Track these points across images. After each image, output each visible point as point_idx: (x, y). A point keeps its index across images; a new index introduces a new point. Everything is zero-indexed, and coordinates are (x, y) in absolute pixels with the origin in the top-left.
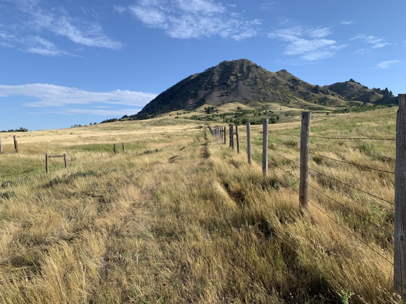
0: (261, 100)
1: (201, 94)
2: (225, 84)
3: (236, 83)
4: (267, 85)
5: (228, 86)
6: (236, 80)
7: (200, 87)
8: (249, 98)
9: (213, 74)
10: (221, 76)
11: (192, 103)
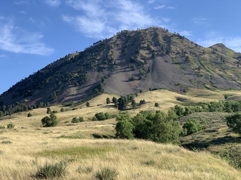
0: (208, 86)
1: (92, 78)
2: (132, 61)
3: (151, 61)
4: (206, 64)
5: (139, 64)
6: (150, 56)
7: (88, 67)
8: (184, 83)
9: (109, 48)
10: (123, 51)
11: (75, 93)
